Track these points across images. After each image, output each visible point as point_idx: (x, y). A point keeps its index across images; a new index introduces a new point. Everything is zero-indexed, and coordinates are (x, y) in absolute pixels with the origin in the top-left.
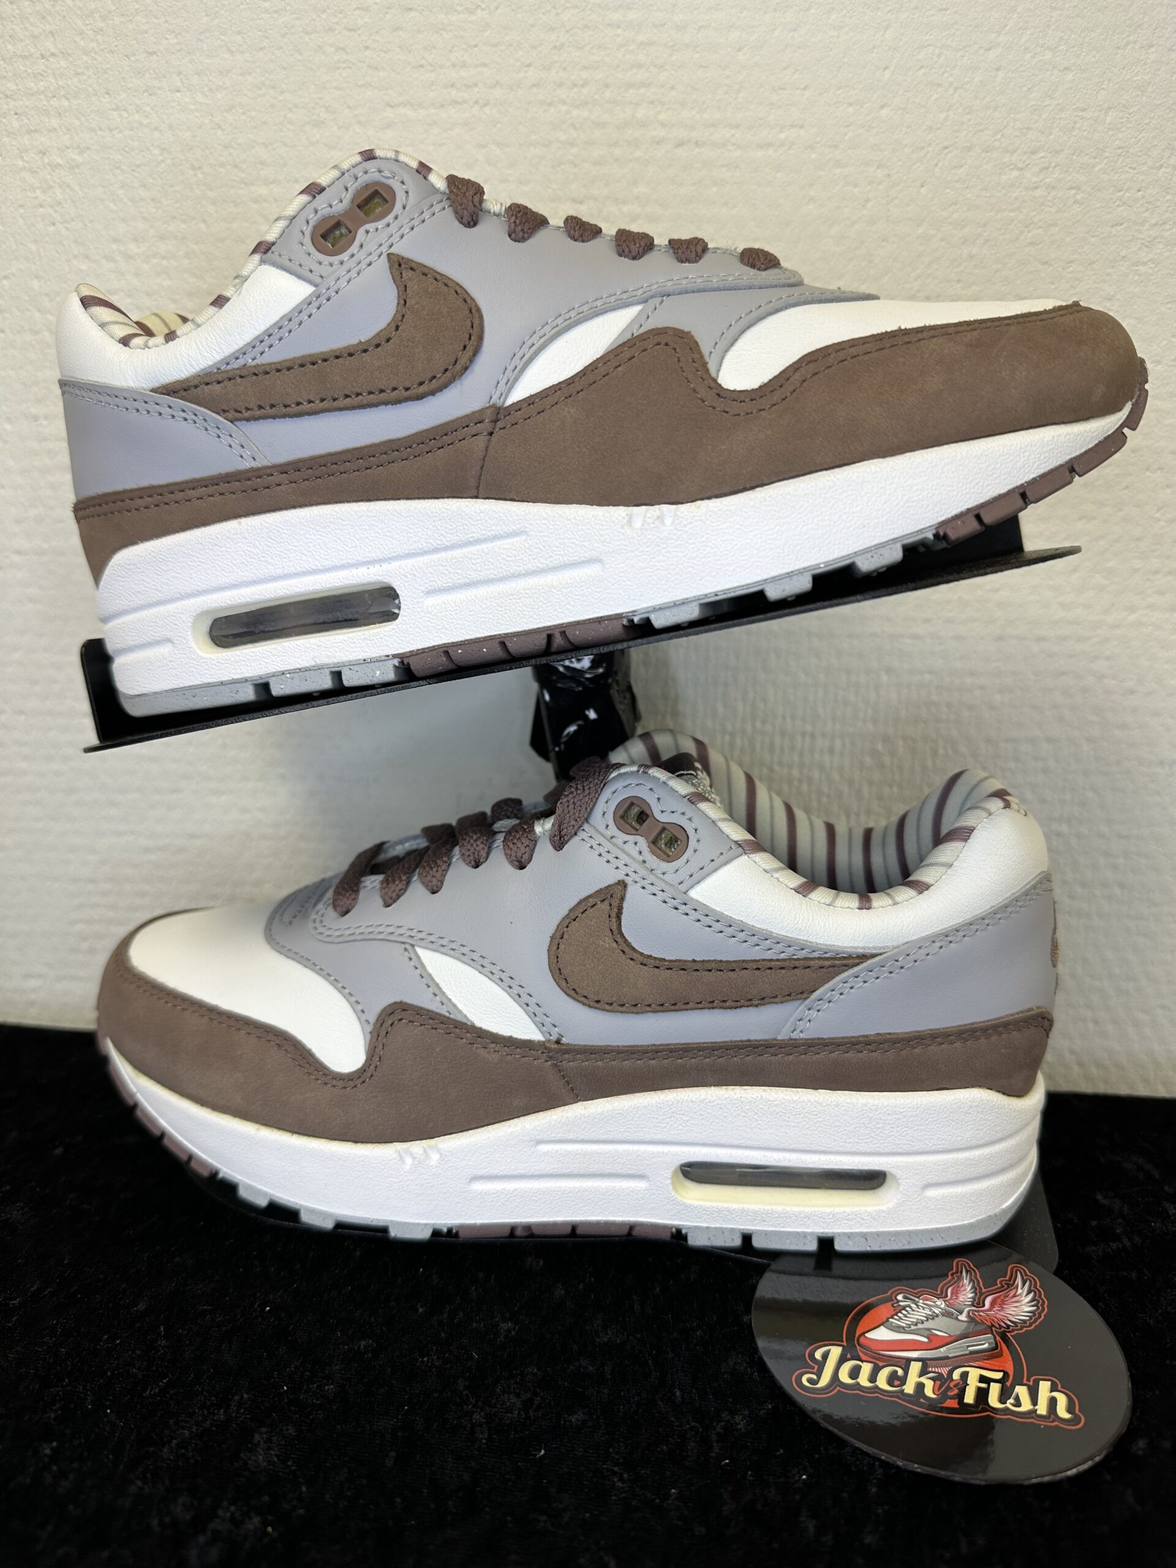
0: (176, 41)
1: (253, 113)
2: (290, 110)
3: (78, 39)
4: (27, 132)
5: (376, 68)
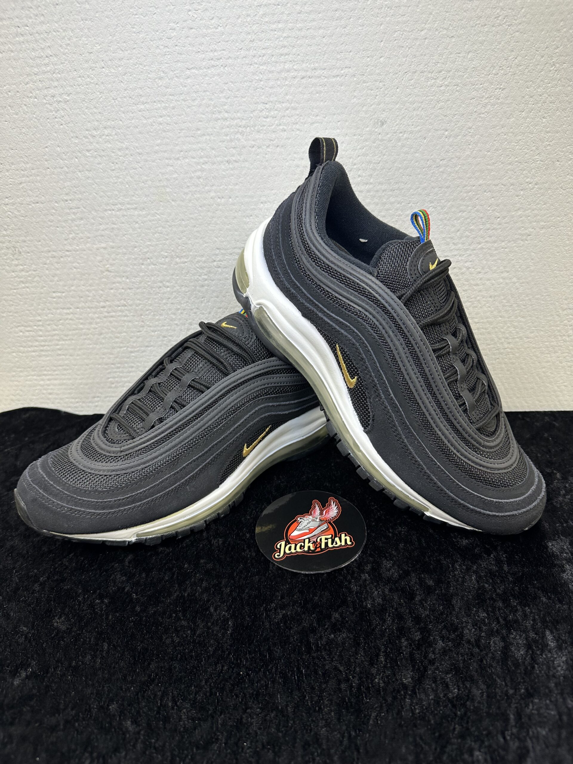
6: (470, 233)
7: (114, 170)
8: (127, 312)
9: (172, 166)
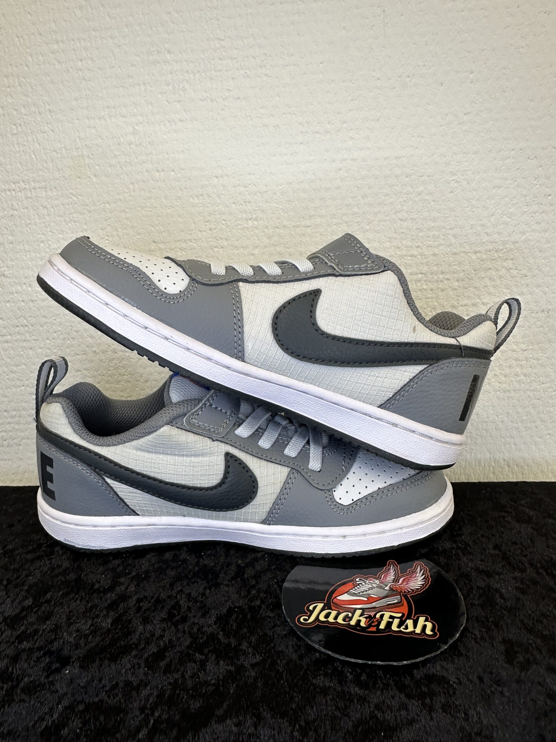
6: (508, 217)
7: (15, 134)
8: (27, 335)
9: (95, 127)
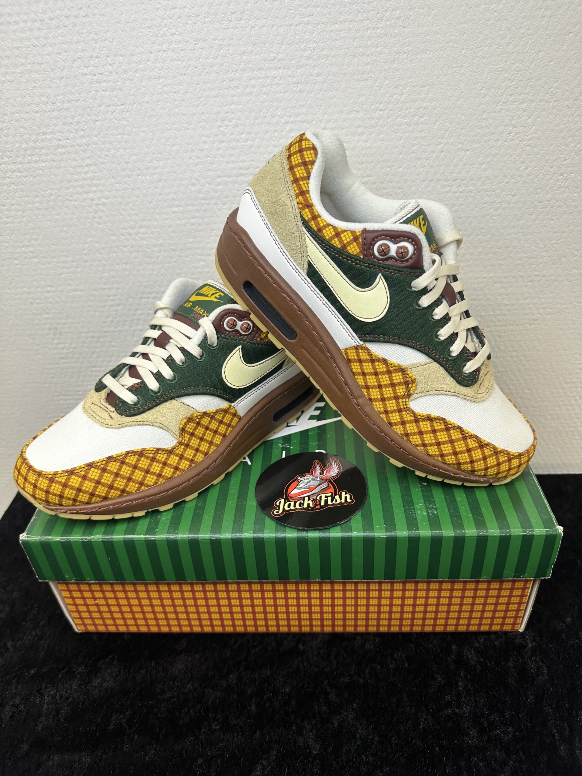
0: (136, 158)
1: (169, 182)
2: (182, 180)
3: (98, 159)
4: (86, 193)
5: (212, 164)
